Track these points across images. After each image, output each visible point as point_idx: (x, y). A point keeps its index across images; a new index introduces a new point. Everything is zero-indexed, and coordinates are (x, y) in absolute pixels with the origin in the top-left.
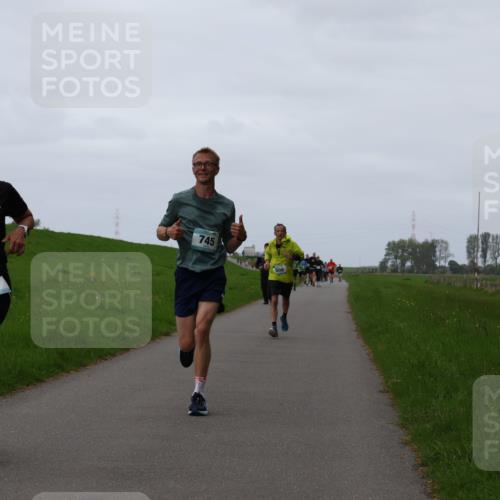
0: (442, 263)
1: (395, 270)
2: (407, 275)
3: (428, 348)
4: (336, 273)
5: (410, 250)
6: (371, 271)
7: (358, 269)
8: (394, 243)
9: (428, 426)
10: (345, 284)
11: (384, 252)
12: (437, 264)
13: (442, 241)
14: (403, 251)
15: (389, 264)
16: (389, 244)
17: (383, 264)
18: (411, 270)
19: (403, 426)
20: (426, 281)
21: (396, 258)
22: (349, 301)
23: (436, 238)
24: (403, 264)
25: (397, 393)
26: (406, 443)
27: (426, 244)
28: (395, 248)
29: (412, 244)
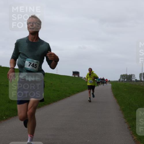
0: (133, 80)
1: (122, 81)
2: (125, 83)
3: (131, 100)
4: (108, 82)
5: (126, 77)
6: (117, 81)
7: (113, 81)
8: (122, 75)
9: (131, 118)
10: (110, 85)
11: (120, 77)
12: (132, 80)
13: (134, 75)
14: (124, 77)
15: (121, 80)
16: (121, 75)
17: (120, 80)
18: (126, 81)
19: (125, 118)
20: (130, 84)
21: (123, 78)
22: (112, 89)
23: (132, 74)
24: (124, 80)
25: (123, 110)
26: (126, 122)
27: (130, 75)
28: (122, 76)
29: (126, 75)
